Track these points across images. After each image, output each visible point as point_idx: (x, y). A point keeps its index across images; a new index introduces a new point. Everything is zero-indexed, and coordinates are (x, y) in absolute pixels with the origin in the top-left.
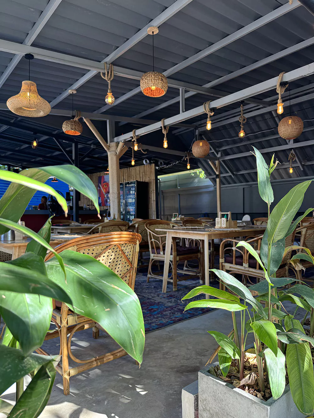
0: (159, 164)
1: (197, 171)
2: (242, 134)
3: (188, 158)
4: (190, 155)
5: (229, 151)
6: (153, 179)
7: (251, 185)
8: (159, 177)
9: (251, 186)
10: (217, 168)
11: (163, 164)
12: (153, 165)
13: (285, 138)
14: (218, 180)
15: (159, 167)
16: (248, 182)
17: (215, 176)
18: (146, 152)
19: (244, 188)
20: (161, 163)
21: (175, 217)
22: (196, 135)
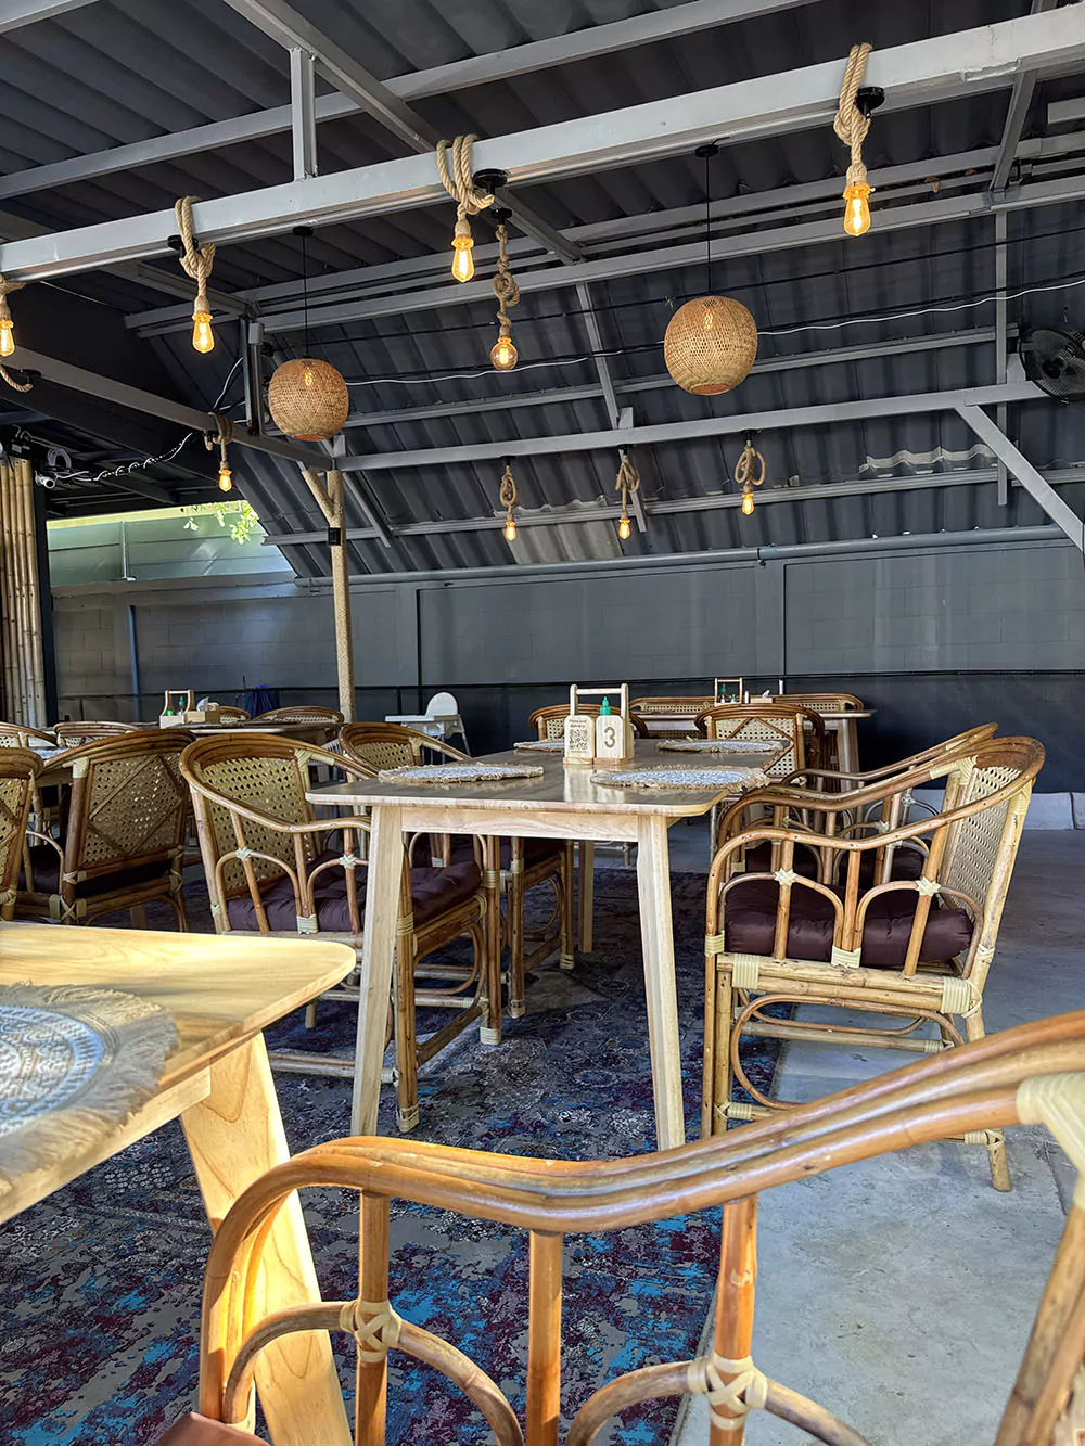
0: (52, 463)
1: (219, 513)
2: (504, 355)
3: (220, 440)
4: (228, 433)
5: (378, 437)
6: (24, 534)
7: (446, 582)
8: (51, 525)
9: (446, 585)
10: (333, 501)
11: (69, 463)
12: (24, 464)
13: (692, 383)
14: (337, 551)
15: (53, 477)
16: (436, 567)
17: (324, 537)
18: (28, 386)
19: (418, 591)
20: (60, 460)
21: (176, 709)
22: (249, 346)
